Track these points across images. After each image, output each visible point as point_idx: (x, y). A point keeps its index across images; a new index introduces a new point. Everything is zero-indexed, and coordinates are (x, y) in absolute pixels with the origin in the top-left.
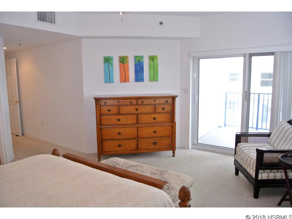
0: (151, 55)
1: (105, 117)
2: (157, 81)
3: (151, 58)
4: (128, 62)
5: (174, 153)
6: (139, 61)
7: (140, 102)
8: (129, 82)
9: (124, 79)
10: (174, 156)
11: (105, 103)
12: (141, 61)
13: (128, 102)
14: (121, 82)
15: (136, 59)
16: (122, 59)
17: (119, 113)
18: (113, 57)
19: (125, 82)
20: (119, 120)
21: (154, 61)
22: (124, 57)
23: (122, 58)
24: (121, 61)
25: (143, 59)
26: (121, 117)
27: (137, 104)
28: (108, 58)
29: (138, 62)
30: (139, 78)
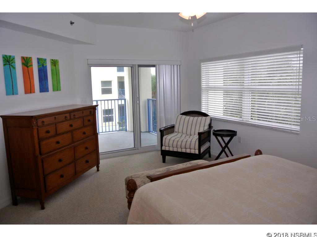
0: (53, 59)
2: (60, 90)
3: (53, 62)
4: (32, 65)
5: (98, 167)
6: (43, 66)
8: (34, 92)
9: (29, 90)
10: (98, 170)
11: (43, 122)
12: (45, 65)
14: (26, 92)
15: (40, 62)
16: (25, 61)
17: (57, 134)
19: (31, 93)
20: (58, 143)
21: (56, 66)
22: (28, 58)
23: (26, 59)
24: (25, 63)
25: (46, 63)
26: (59, 138)
29: (41, 66)
30: (44, 89)
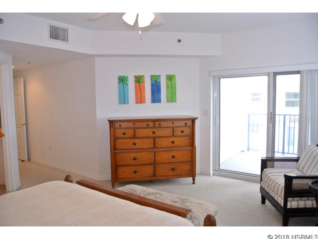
0: (169, 74)
1: (120, 141)
3: (168, 77)
4: (144, 82)
5: (194, 180)
6: (156, 81)
7: (157, 124)
8: (145, 103)
9: (140, 100)
10: (194, 183)
11: (120, 125)
12: (158, 81)
13: (144, 125)
14: (137, 102)
15: (153, 78)
16: (137, 79)
17: (134, 137)
18: (128, 76)
19: (141, 103)
20: (134, 144)
21: (172, 81)
22: (140, 77)
23: (138, 77)
24: (137, 81)
25: (160, 78)
26: (136, 141)
27: (154, 127)
28: (122, 78)
29: (154, 82)
30: (156, 98)
